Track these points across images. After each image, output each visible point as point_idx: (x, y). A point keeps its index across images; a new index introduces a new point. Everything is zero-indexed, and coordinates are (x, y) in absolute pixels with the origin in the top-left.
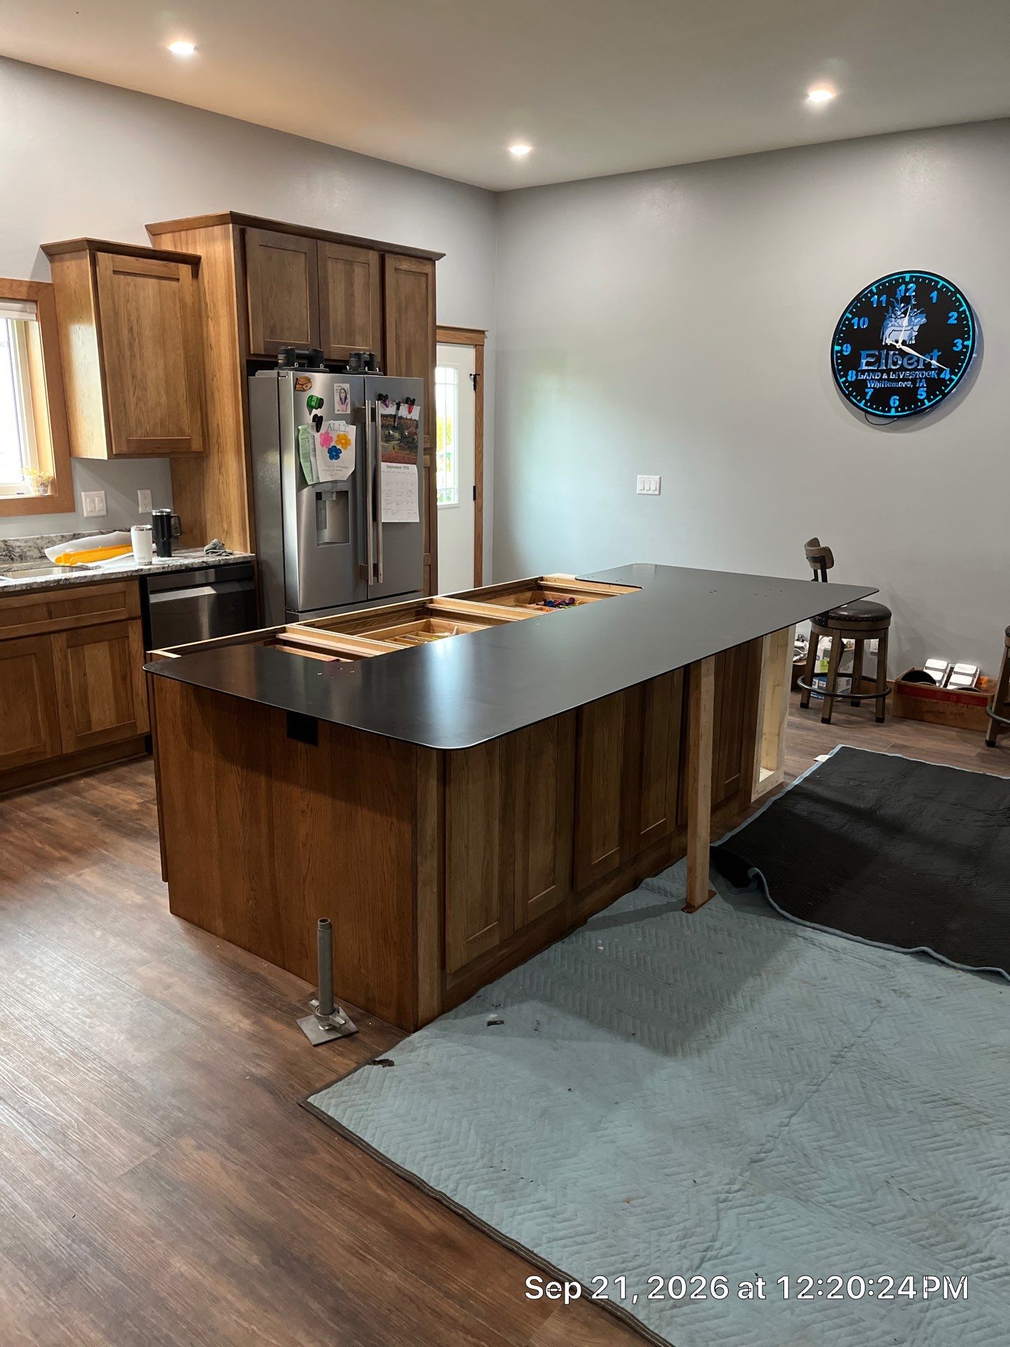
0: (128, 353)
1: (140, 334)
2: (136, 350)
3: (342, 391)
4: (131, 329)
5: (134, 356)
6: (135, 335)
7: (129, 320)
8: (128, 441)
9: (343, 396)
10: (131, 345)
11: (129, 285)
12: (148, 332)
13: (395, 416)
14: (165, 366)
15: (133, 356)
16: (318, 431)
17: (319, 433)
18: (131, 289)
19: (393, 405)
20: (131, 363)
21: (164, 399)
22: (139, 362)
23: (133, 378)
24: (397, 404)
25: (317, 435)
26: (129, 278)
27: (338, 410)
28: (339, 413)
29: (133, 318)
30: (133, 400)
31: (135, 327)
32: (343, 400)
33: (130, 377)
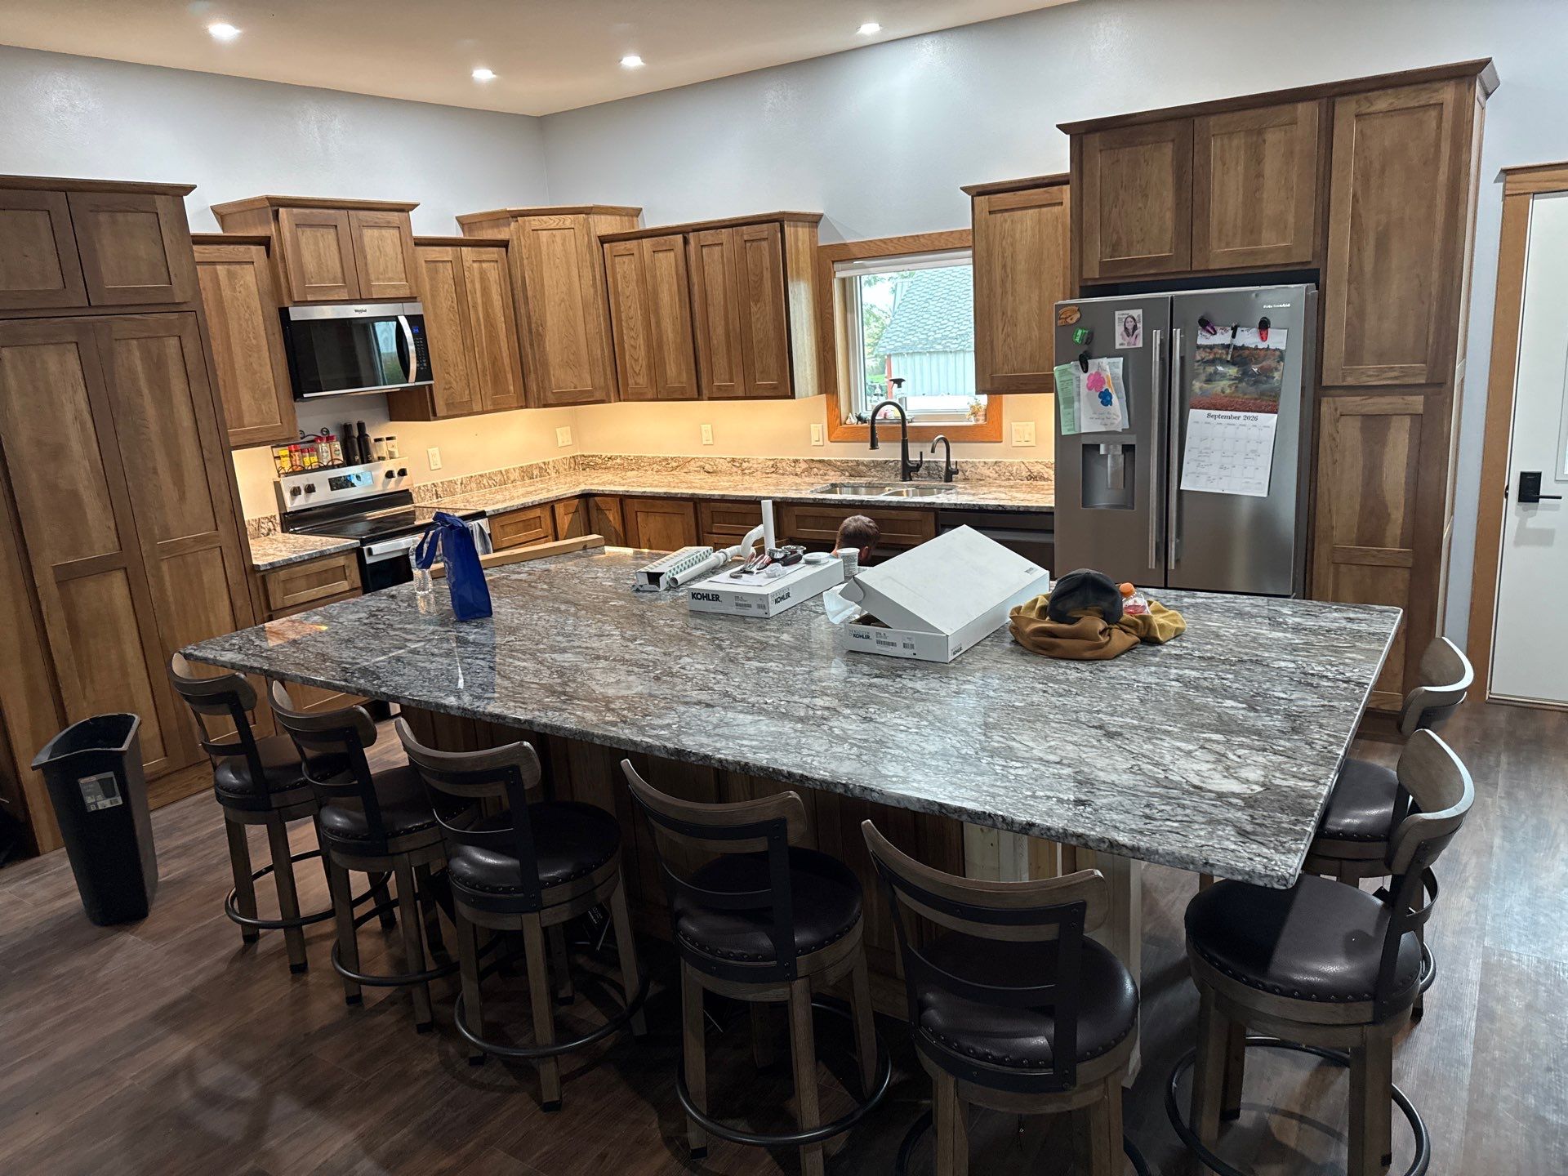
0: (999, 291)
1: (1013, 269)
2: (1009, 285)
3: (1130, 319)
4: (1004, 267)
5: (1006, 293)
6: (1009, 270)
7: (1003, 257)
8: (992, 378)
9: (1130, 326)
10: (1003, 282)
11: (1006, 221)
12: (1022, 266)
13: (1228, 346)
14: (1040, 298)
15: (1004, 293)
16: (1086, 371)
17: (1088, 374)
18: (1007, 225)
19: (1226, 331)
20: (1001, 300)
21: (1036, 333)
22: (1010, 298)
23: (1003, 314)
24: (1232, 329)
25: (1084, 377)
26: (1006, 214)
27: (1121, 344)
28: (1122, 347)
29: (1008, 253)
30: (1001, 337)
31: (1009, 264)
32: (1131, 331)
33: (999, 314)
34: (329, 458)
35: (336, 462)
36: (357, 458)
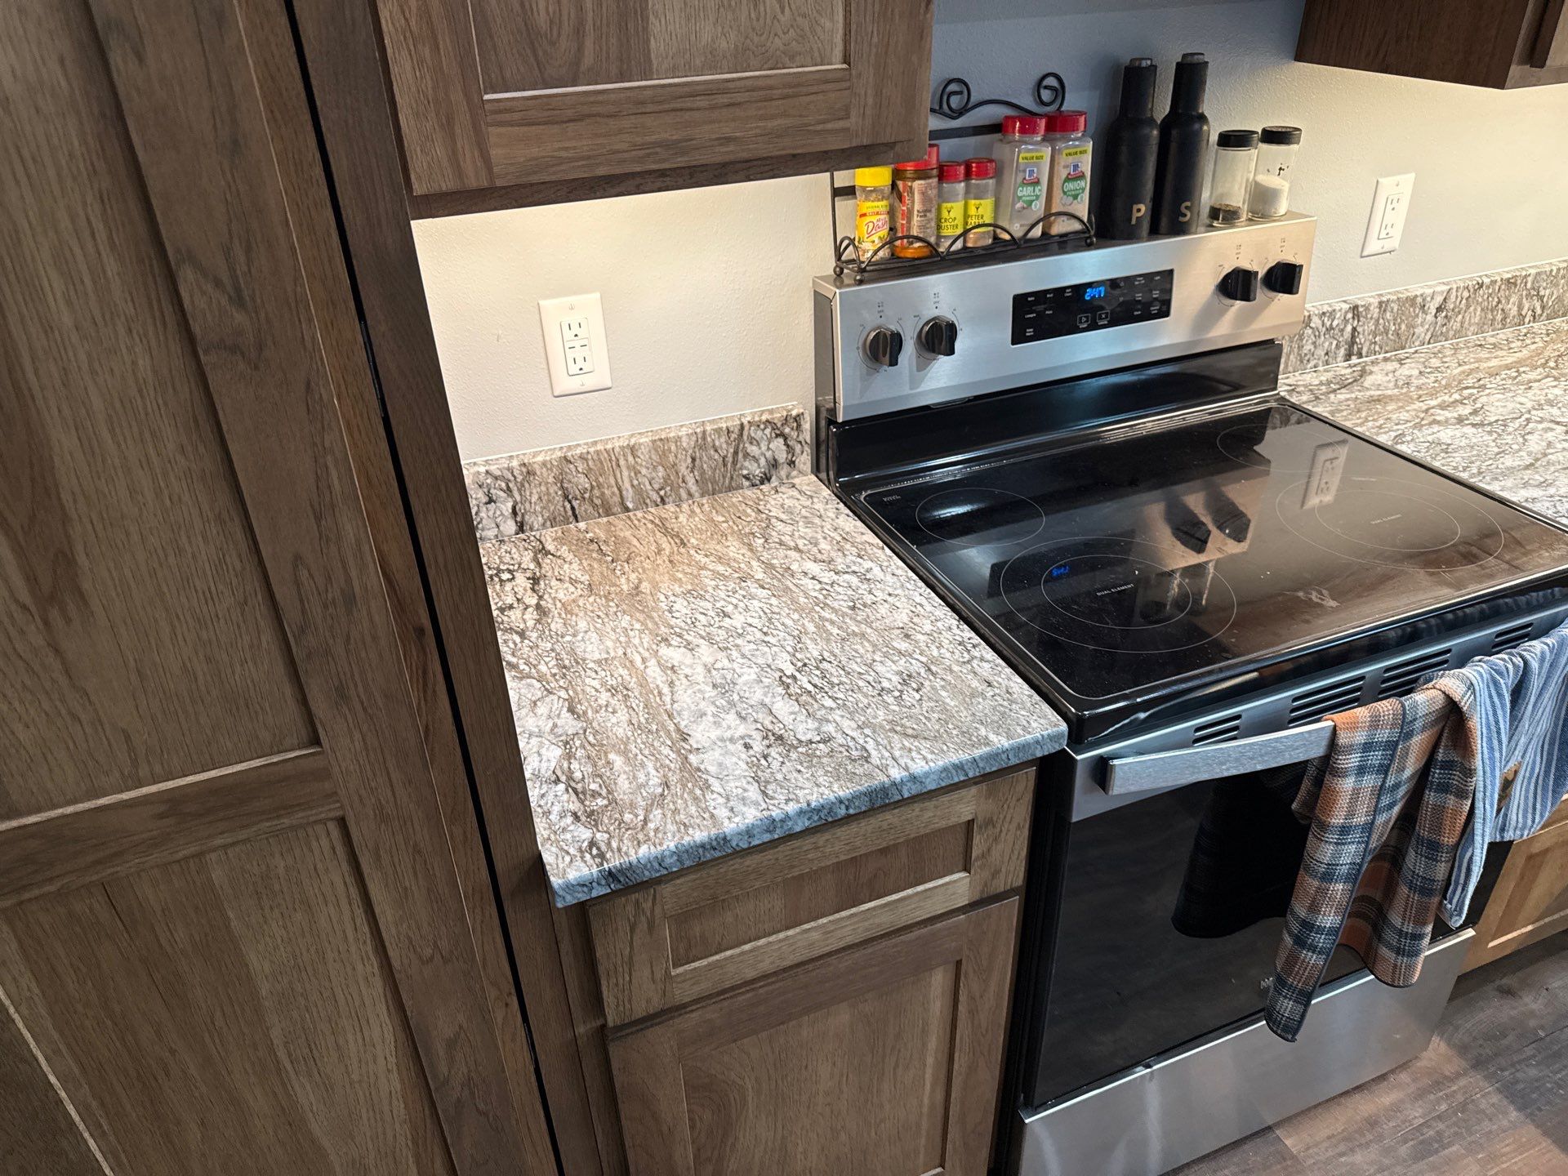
34: (1038, 208)
35: (1061, 227)
36: (1142, 210)
